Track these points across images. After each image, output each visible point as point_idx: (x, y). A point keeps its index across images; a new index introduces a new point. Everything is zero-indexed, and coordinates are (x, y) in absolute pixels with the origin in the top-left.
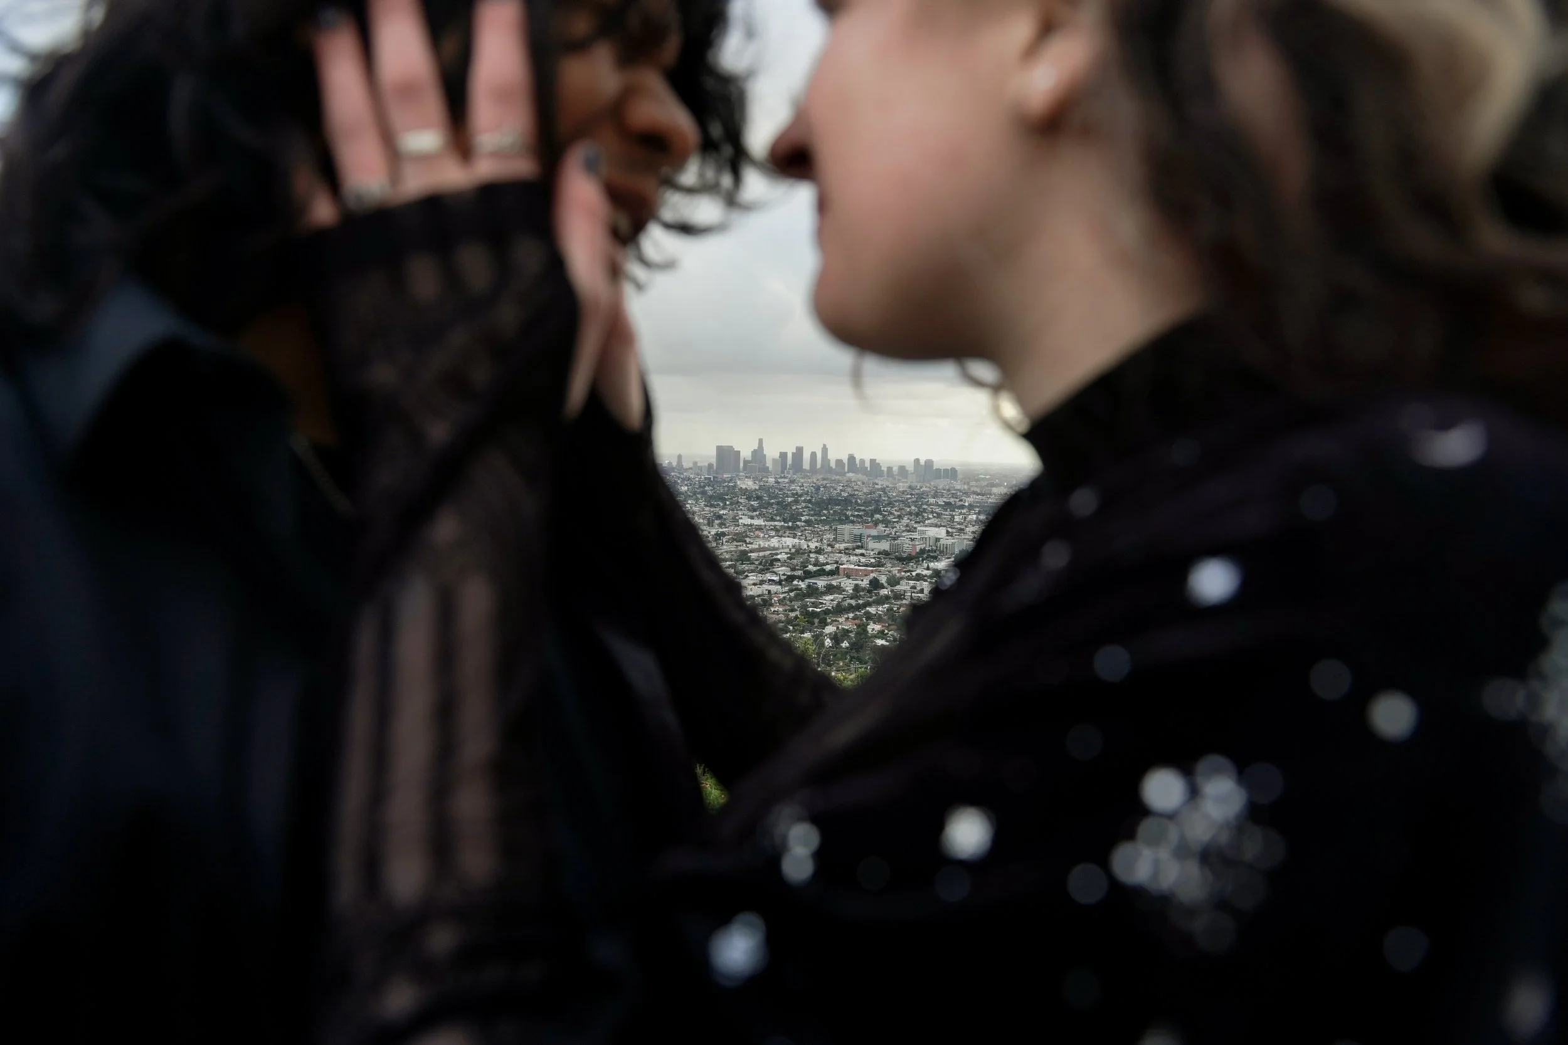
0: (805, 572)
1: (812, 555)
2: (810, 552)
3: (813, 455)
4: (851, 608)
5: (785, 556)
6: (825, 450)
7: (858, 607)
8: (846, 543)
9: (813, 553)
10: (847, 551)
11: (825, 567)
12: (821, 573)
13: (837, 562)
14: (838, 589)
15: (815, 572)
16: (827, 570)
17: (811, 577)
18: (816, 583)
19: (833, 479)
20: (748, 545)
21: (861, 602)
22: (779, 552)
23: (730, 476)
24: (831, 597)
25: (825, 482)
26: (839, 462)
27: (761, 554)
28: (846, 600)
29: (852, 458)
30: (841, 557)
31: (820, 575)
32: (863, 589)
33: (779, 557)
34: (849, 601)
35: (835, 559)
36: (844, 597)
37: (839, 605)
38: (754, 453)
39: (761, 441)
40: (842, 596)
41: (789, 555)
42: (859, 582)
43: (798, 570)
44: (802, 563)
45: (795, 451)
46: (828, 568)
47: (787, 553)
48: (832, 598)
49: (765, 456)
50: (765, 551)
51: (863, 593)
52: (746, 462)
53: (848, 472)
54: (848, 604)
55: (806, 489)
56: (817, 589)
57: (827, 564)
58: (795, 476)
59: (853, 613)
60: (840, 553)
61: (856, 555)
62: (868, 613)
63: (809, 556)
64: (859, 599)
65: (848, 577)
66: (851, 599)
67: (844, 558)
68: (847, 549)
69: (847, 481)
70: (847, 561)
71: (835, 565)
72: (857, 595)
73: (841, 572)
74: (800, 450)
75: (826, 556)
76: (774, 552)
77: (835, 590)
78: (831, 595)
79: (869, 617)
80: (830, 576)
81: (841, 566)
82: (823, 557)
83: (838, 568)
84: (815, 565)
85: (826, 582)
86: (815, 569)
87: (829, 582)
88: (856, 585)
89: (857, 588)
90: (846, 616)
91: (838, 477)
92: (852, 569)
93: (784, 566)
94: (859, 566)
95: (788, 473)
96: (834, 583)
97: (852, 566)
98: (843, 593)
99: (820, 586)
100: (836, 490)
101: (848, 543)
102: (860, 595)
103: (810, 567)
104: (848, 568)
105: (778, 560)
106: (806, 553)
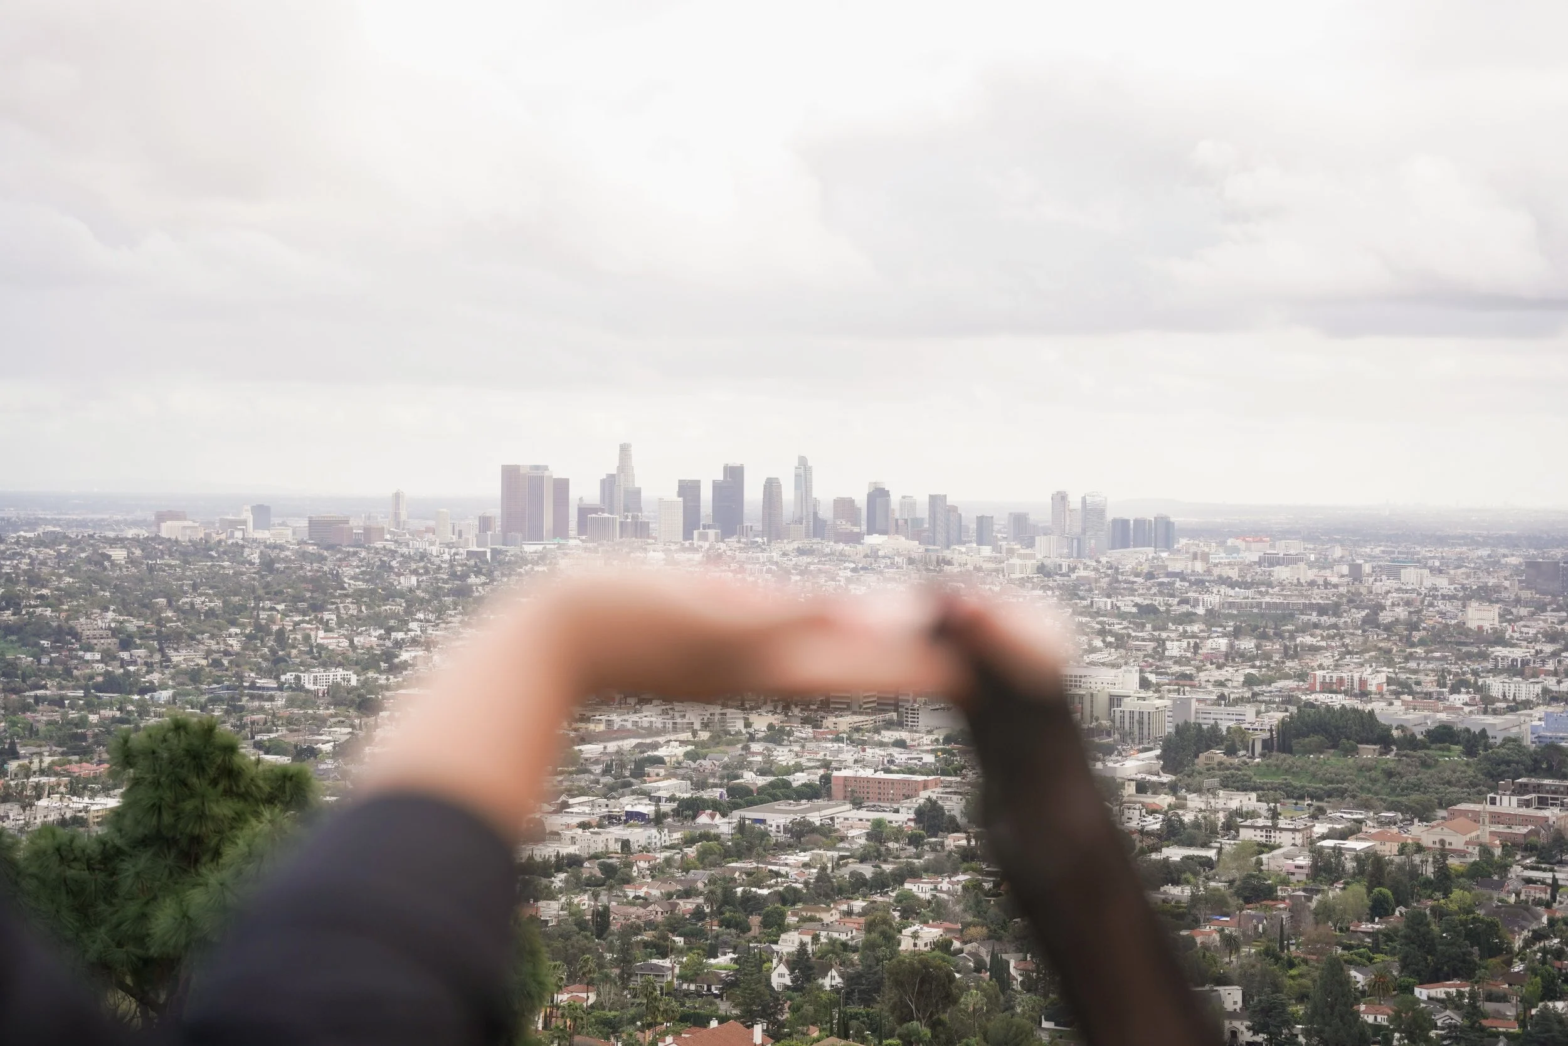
0: (732, 791)
1: (756, 747)
2: (752, 738)
3: (771, 488)
4: (859, 885)
5: (680, 751)
6: (804, 475)
7: (880, 883)
8: (854, 713)
9: (759, 740)
10: (856, 736)
11: (790, 778)
12: (778, 792)
13: (826, 765)
14: (827, 834)
15: (761, 790)
16: (795, 784)
17: (750, 804)
18: (763, 821)
19: (828, 550)
20: (576, 725)
21: (888, 868)
22: (661, 740)
23: (540, 548)
24: (804, 857)
25: (805, 559)
26: (844, 507)
27: (612, 746)
28: (846, 865)
29: (878, 495)
30: (840, 751)
31: (775, 798)
32: (898, 834)
33: (661, 752)
34: (854, 866)
35: (820, 756)
36: (842, 858)
37: (822, 876)
38: (609, 484)
39: (624, 449)
40: (836, 854)
41: (690, 748)
42: (888, 816)
43: (715, 786)
44: (725, 767)
45: (721, 478)
46: (799, 779)
47: (683, 743)
48: (807, 859)
49: (638, 492)
50: (623, 738)
51: (896, 845)
52: (583, 512)
53: (870, 532)
54: (852, 874)
55: (750, 579)
56: (765, 834)
57: (799, 768)
58: (722, 546)
59: (864, 896)
60: (838, 739)
61: (881, 744)
62: (909, 896)
63: (746, 748)
64: (885, 861)
65: (858, 804)
66: (863, 860)
67: (848, 754)
68: (857, 730)
69: (866, 556)
70: (856, 761)
71: (821, 772)
72: (878, 850)
73: (836, 788)
74: (734, 475)
75: (797, 748)
76: (648, 741)
77: (816, 836)
78: (805, 851)
79: (911, 909)
80: (803, 802)
81: (836, 773)
82: (786, 750)
83: (826, 779)
84: (762, 772)
85: (791, 817)
86: (762, 781)
87: (798, 817)
88: (878, 824)
89: (878, 833)
90: (844, 907)
91: (841, 546)
92: (868, 780)
93: (675, 776)
94: (887, 771)
95: (703, 537)
96: (815, 818)
97: (868, 773)
98: (841, 845)
99: (774, 829)
100: (833, 579)
101: (861, 714)
102: (888, 849)
103: (750, 778)
104: (855, 779)
105: (660, 761)
106: (739, 741)
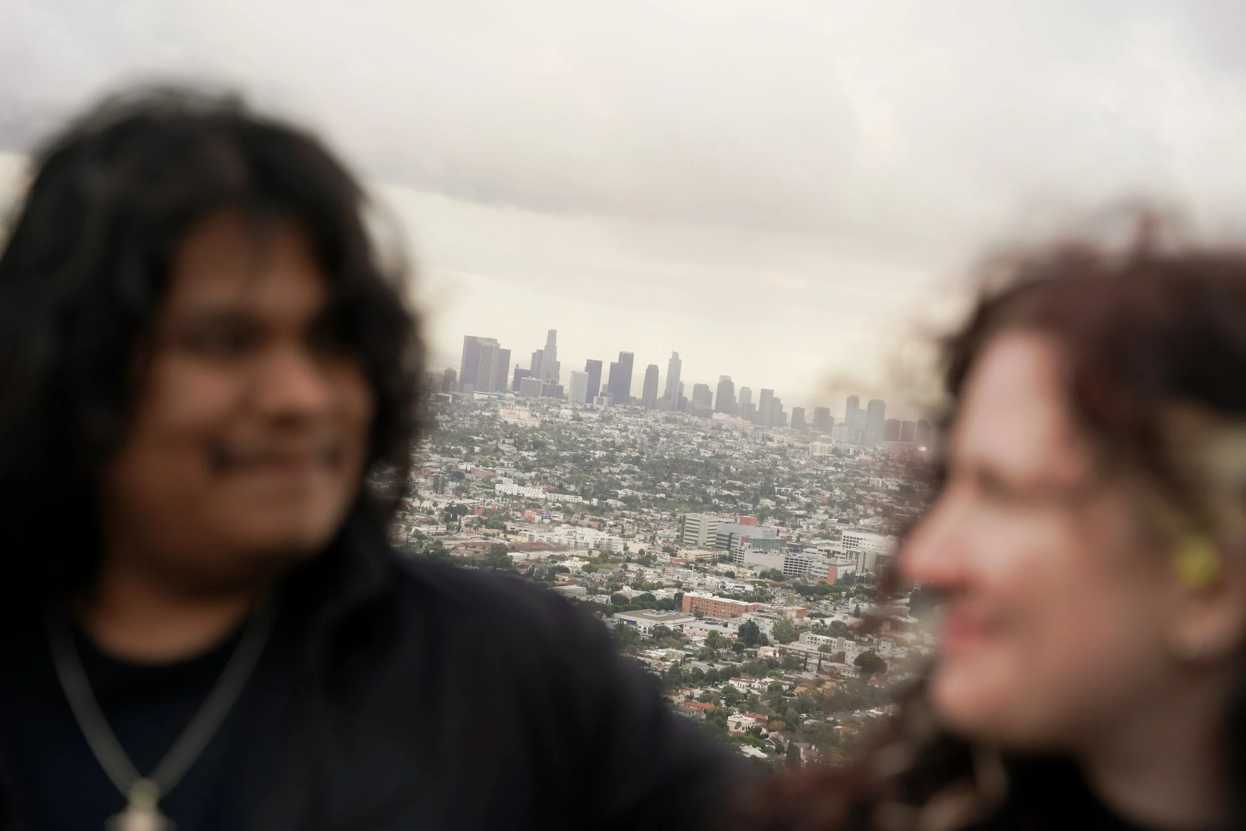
0: (614, 599)
1: (632, 567)
2: (629, 560)
3: (652, 372)
4: (698, 678)
5: (580, 564)
6: (675, 364)
7: (713, 678)
8: (700, 548)
9: (634, 562)
10: (700, 565)
11: (654, 593)
12: (646, 603)
13: (679, 585)
14: (678, 638)
15: (635, 600)
16: (658, 598)
17: (626, 609)
18: (634, 623)
19: (686, 420)
20: (509, 536)
21: (719, 667)
22: (567, 554)
23: (486, 397)
24: (661, 653)
25: (671, 426)
26: (701, 390)
27: (533, 555)
28: (690, 661)
29: (726, 385)
30: (688, 575)
31: (644, 607)
32: (726, 643)
33: (567, 564)
34: (696, 663)
35: (675, 578)
36: (687, 656)
37: (674, 668)
38: (538, 356)
39: (552, 335)
40: (683, 653)
41: (587, 563)
42: (719, 628)
43: (603, 593)
44: (610, 580)
45: (617, 361)
46: (661, 594)
48: (663, 654)
49: (558, 364)
50: (540, 550)
51: (725, 651)
52: (519, 373)
53: (717, 411)
54: (695, 669)
55: (632, 437)
56: (636, 634)
57: (660, 586)
58: (613, 409)
59: (702, 686)
60: (687, 566)
61: (718, 574)
62: (730, 690)
63: (625, 567)
64: (716, 662)
65: (699, 616)
66: (701, 659)
67: (694, 578)
68: (701, 560)
69: (713, 428)
70: (699, 585)
71: (676, 591)
72: (712, 654)
73: (686, 604)
74: (627, 360)
75: (659, 571)
76: (557, 554)
77: (670, 639)
78: (662, 648)
79: (733, 698)
80: (662, 611)
81: (686, 594)
82: (652, 571)
83: (679, 597)
84: (635, 587)
85: (654, 622)
86: (636, 594)
87: (659, 623)
88: (713, 634)
89: (713, 640)
90: (688, 693)
91: (695, 419)
92: (708, 601)
93: (576, 583)
94: (722, 596)
95: (600, 402)
96: (671, 625)
97: (708, 596)
98: (687, 647)
99: (642, 629)
100: (689, 443)
101: (705, 549)
102: (718, 653)
103: (627, 591)
104: (700, 599)
105: (565, 570)
106: (620, 561)
